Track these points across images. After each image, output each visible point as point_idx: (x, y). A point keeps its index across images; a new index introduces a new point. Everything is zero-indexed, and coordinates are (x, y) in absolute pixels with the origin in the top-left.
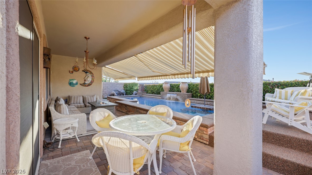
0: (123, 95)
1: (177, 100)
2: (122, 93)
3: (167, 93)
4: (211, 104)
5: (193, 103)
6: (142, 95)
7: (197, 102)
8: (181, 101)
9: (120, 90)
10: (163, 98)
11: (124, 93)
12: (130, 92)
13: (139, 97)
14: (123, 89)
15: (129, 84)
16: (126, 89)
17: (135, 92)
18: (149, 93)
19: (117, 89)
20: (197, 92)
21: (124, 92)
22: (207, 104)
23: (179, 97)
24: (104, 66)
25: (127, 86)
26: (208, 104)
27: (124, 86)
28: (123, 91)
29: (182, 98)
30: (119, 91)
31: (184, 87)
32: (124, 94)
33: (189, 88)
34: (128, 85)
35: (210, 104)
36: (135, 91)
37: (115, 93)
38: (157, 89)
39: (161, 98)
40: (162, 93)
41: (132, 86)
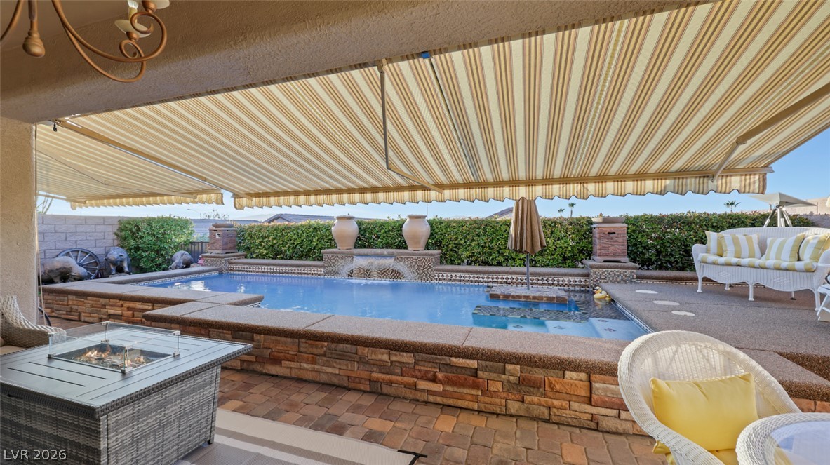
0: (120, 270)
1: (396, 274)
2: (114, 263)
3: (352, 253)
4: (519, 281)
5: (457, 280)
6: (230, 263)
7: (470, 277)
8: (409, 278)
9: (95, 251)
10: (335, 273)
11: (122, 261)
12: (153, 255)
13: (216, 273)
14: (116, 242)
15: (149, 221)
16: (132, 242)
17: (179, 256)
18: (258, 257)
19: (82, 246)
20: (458, 246)
21: (125, 255)
22: (505, 280)
23: (401, 267)
24: (55, 119)
25: (139, 230)
26: (510, 280)
27: (121, 230)
28: (117, 253)
29: (416, 267)
30: (92, 256)
31: (417, 233)
32: (125, 265)
33: (432, 235)
34: (143, 226)
35: (514, 280)
36: (183, 252)
37: (71, 262)
38: (299, 241)
39: (326, 273)
40: (330, 255)
41: (162, 231)
